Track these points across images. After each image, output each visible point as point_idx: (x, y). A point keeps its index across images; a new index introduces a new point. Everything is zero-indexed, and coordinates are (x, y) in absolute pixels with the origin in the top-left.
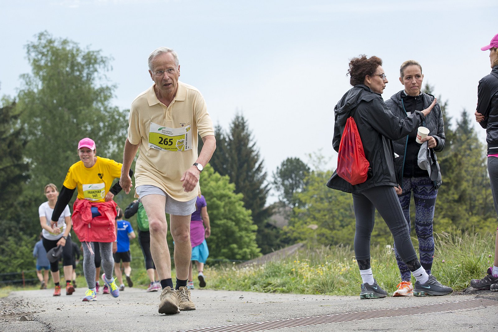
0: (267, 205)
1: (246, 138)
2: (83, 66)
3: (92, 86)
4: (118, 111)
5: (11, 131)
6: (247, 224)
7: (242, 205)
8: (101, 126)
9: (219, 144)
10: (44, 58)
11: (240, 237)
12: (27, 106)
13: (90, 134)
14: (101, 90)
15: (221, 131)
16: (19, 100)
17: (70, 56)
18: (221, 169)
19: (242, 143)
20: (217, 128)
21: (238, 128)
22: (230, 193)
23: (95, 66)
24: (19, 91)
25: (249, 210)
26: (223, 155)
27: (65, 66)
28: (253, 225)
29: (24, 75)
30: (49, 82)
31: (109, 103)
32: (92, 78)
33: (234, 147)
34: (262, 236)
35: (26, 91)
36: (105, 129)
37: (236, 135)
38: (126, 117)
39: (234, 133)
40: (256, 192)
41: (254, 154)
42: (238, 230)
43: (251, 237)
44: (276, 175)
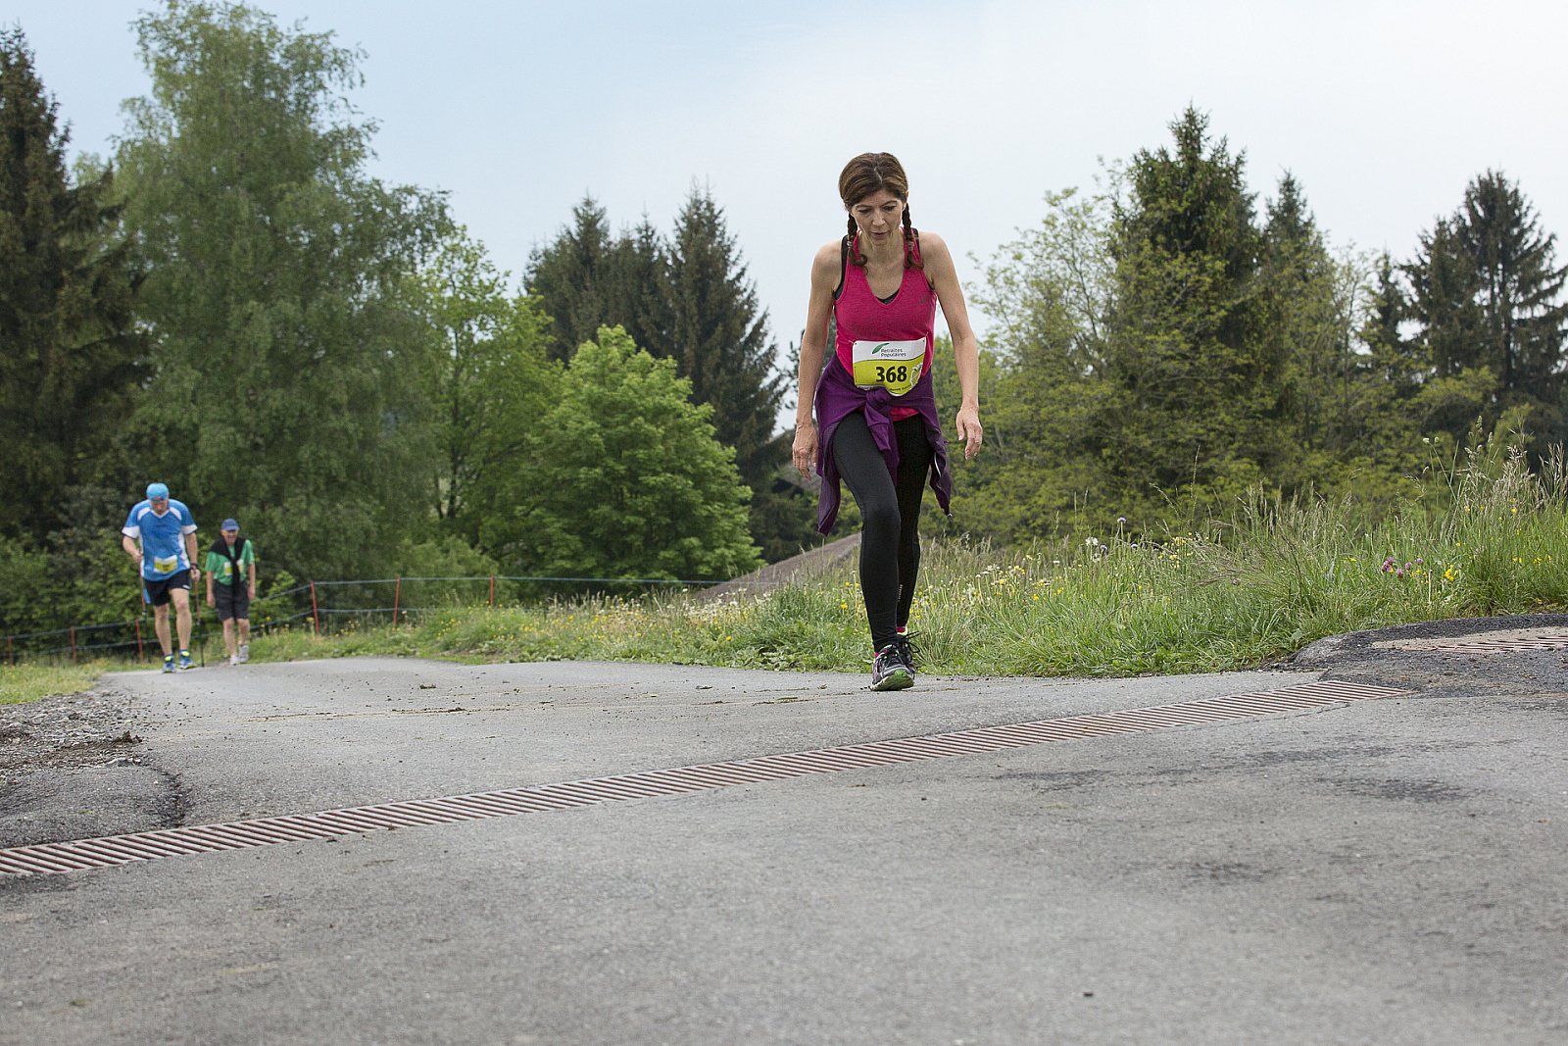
0: (777, 432)
1: (721, 258)
2: (285, 75)
3: (311, 126)
4: (381, 191)
5: (102, 250)
6: (725, 483)
7: (712, 433)
8: (337, 232)
9: (650, 275)
10: (183, 55)
11: (707, 517)
12: (141, 182)
13: (307, 253)
14: (335, 138)
15: (654, 239)
16: (121, 166)
17: (251, 48)
18: (653, 341)
19: (710, 270)
20: (644, 233)
21: (696, 232)
22: (678, 402)
23: (318, 73)
24: (118, 144)
25: (729, 446)
26: (659, 302)
27: (240, 77)
28: (740, 485)
29: (133, 101)
30: (198, 118)
31: (356, 172)
32: (310, 105)
33: (687, 280)
34: (766, 515)
35: (138, 144)
36: (346, 240)
37: (692, 250)
38: (403, 206)
39: (688, 246)
40: (748, 398)
41: (741, 298)
42: (701, 500)
43: (737, 518)
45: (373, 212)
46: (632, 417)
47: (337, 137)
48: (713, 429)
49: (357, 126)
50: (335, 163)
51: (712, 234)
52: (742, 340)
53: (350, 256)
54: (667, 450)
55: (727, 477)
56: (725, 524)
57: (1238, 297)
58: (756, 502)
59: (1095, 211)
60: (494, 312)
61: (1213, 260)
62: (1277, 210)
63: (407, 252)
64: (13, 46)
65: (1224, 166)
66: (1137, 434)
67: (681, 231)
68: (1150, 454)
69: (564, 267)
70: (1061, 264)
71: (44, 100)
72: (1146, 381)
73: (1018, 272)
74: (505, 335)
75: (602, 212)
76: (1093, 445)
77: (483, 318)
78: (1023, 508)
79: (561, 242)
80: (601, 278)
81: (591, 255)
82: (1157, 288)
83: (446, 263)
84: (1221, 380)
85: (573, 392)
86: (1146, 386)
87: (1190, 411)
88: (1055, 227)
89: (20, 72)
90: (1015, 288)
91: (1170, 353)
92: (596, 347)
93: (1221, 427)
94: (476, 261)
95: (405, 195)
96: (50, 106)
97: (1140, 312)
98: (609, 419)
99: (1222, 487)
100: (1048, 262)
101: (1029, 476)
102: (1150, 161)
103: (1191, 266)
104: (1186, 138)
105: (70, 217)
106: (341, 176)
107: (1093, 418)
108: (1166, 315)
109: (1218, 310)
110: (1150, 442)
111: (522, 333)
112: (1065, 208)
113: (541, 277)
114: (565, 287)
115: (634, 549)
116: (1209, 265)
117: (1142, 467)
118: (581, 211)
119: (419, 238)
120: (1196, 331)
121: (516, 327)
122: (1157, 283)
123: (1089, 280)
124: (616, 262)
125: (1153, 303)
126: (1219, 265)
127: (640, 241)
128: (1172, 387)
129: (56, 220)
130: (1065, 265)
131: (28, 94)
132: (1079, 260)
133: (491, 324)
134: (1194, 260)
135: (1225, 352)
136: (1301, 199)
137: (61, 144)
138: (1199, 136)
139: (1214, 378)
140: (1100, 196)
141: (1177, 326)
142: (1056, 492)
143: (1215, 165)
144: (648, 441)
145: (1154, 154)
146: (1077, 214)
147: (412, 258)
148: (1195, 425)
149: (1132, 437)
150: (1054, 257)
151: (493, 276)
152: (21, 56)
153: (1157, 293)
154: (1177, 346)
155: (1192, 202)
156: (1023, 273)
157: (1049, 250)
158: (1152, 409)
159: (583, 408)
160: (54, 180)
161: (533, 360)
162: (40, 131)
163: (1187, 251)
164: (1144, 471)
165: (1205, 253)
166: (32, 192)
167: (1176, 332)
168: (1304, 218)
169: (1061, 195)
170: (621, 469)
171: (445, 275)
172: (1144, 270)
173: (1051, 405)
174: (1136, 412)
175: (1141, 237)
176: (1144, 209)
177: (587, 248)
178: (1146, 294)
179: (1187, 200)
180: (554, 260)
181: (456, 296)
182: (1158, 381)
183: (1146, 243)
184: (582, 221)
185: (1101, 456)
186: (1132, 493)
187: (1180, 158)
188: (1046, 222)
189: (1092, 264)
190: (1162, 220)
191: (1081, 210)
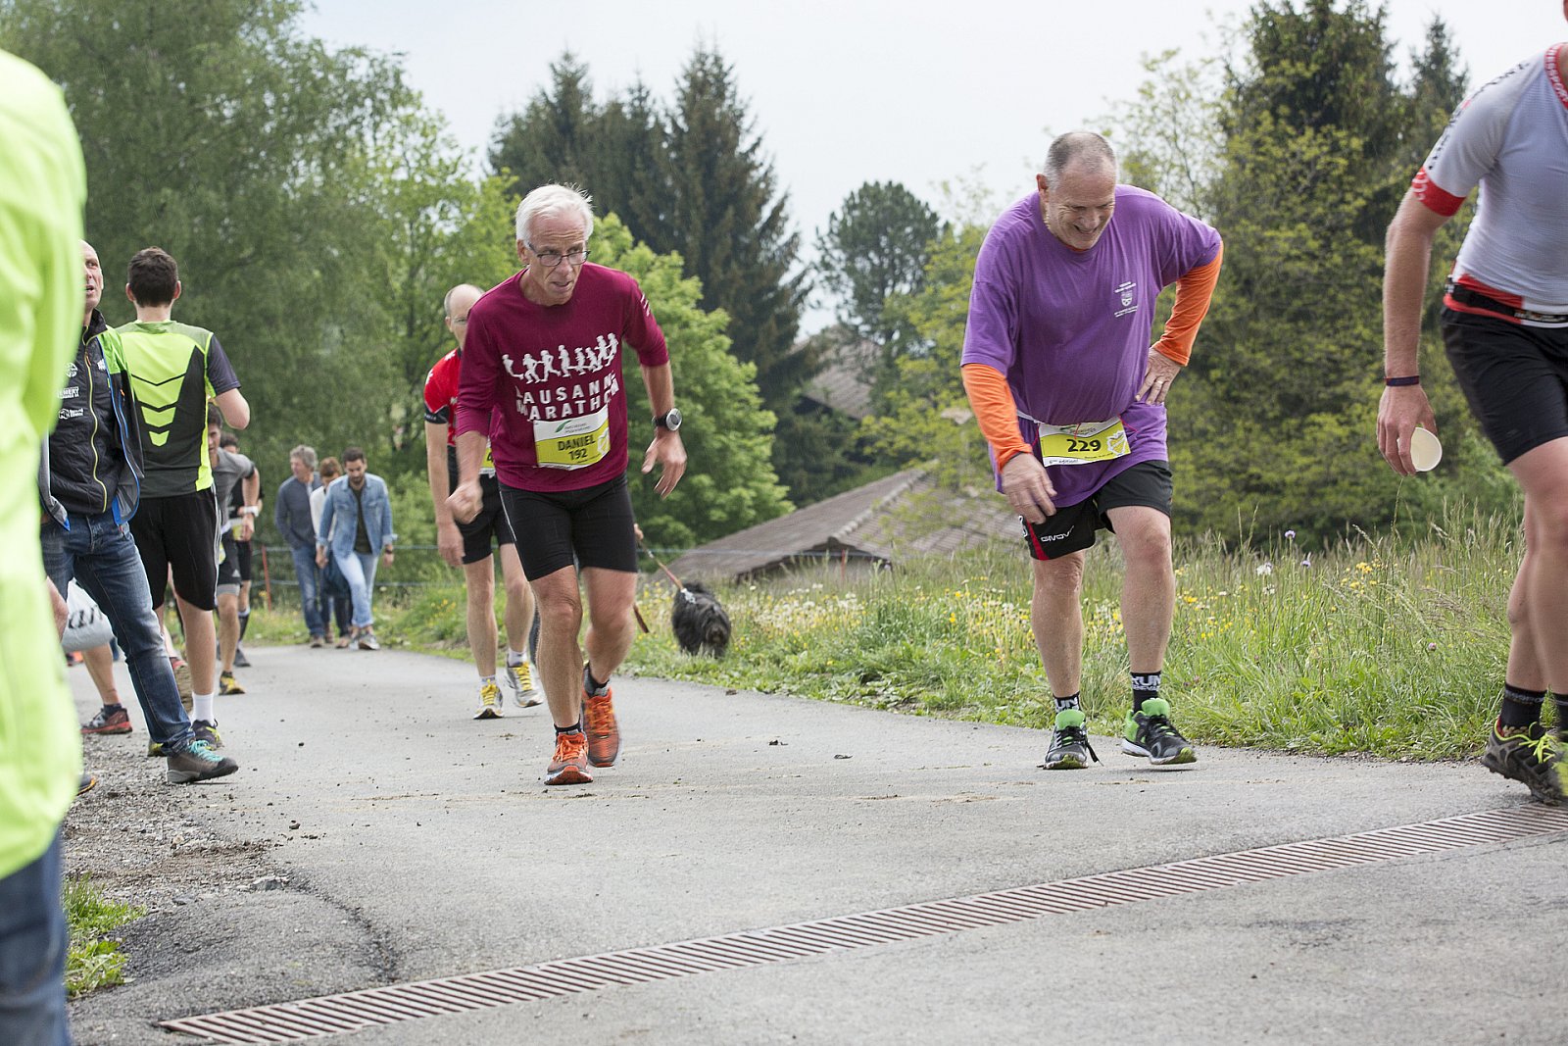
1: (732, 125)
4: (323, 52)
6: (742, 408)
7: (727, 347)
8: (268, 103)
9: (644, 145)
11: (720, 450)
13: (232, 130)
15: (649, 102)
18: (652, 229)
19: (719, 140)
20: (636, 94)
21: (702, 92)
22: (684, 308)
25: (747, 362)
26: (655, 179)
28: (761, 410)
31: (292, 29)
33: (690, 152)
34: (790, 444)
36: (280, 113)
37: (696, 116)
38: (350, 71)
39: (691, 110)
40: (765, 298)
41: (756, 174)
42: (713, 429)
43: (757, 451)
44: (826, 239)
45: (312, 78)
48: (727, 341)
50: (266, 17)
51: (721, 95)
52: (758, 226)
53: (285, 132)
55: (746, 401)
56: (743, 458)
57: (1378, 182)
58: (779, 429)
59: (1202, 77)
60: (457, 198)
61: (1349, 137)
62: (1422, 61)
63: (354, 128)
65: (1363, 20)
66: (1254, 352)
67: (683, 91)
68: (1270, 377)
69: (537, 136)
70: (1159, 142)
72: (1265, 286)
74: (470, 227)
75: (584, 69)
76: (1202, 367)
77: (444, 206)
79: (533, 106)
80: (583, 150)
81: (571, 121)
82: (1280, 172)
83: (399, 137)
84: (1358, 285)
86: (1264, 292)
87: (1319, 323)
88: (1152, 97)
91: (1294, 252)
93: (1359, 343)
94: (435, 134)
95: (352, 57)
97: (1257, 201)
99: (1359, 417)
100: (1143, 139)
102: (1271, 14)
103: (1320, 145)
106: (272, 33)
108: (1290, 204)
109: (1355, 198)
110: (1269, 361)
112: (1166, 73)
113: (510, 148)
114: (539, 160)
116: (1343, 143)
117: (1260, 393)
118: (558, 68)
119: (370, 110)
120: (1327, 223)
121: (485, 217)
122: (1279, 166)
123: (1195, 162)
124: (602, 129)
125: (1273, 190)
126: (1356, 143)
127: (632, 105)
128: (1296, 293)
130: (1165, 143)
132: (1182, 137)
133: (454, 212)
134: (1325, 136)
135: (1362, 251)
136: (1453, 47)
139: (1349, 282)
140: (1208, 58)
141: (1304, 218)
143: (1352, 18)
145: (1276, 6)
146: (1179, 81)
147: (360, 136)
148: (1326, 341)
149: (1247, 355)
150: (1152, 133)
151: (456, 153)
153: (1279, 178)
154: (1303, 243)
155: (1323, 65)
157: (1146, 124)
158: (1272, 321)
161: (506, 256)
163: (1317, 126)
164: (1262, 398)
165: (1339, 128)
167: (1302, 226)
168: (1456, 71)
169: (1160, 57)
171: (397, 152)
172: (1262, 149)
174: (1252, 324)
175: (1259, 108)
176: (1262, 74)
177: (566, 112)
178: (1266, 179)
179: (1316, 62)
180: (524, 128)
181: (411, 178)
182: (1280, 286)
183: (1266, 117)
184: (559, 80)
185: (1208, 378)
186: (1247, 424)
187: (1308, 10)
188: (1142, 91)
189: (1198, 143)
190: (1284, 87)
191: (1184, 75)
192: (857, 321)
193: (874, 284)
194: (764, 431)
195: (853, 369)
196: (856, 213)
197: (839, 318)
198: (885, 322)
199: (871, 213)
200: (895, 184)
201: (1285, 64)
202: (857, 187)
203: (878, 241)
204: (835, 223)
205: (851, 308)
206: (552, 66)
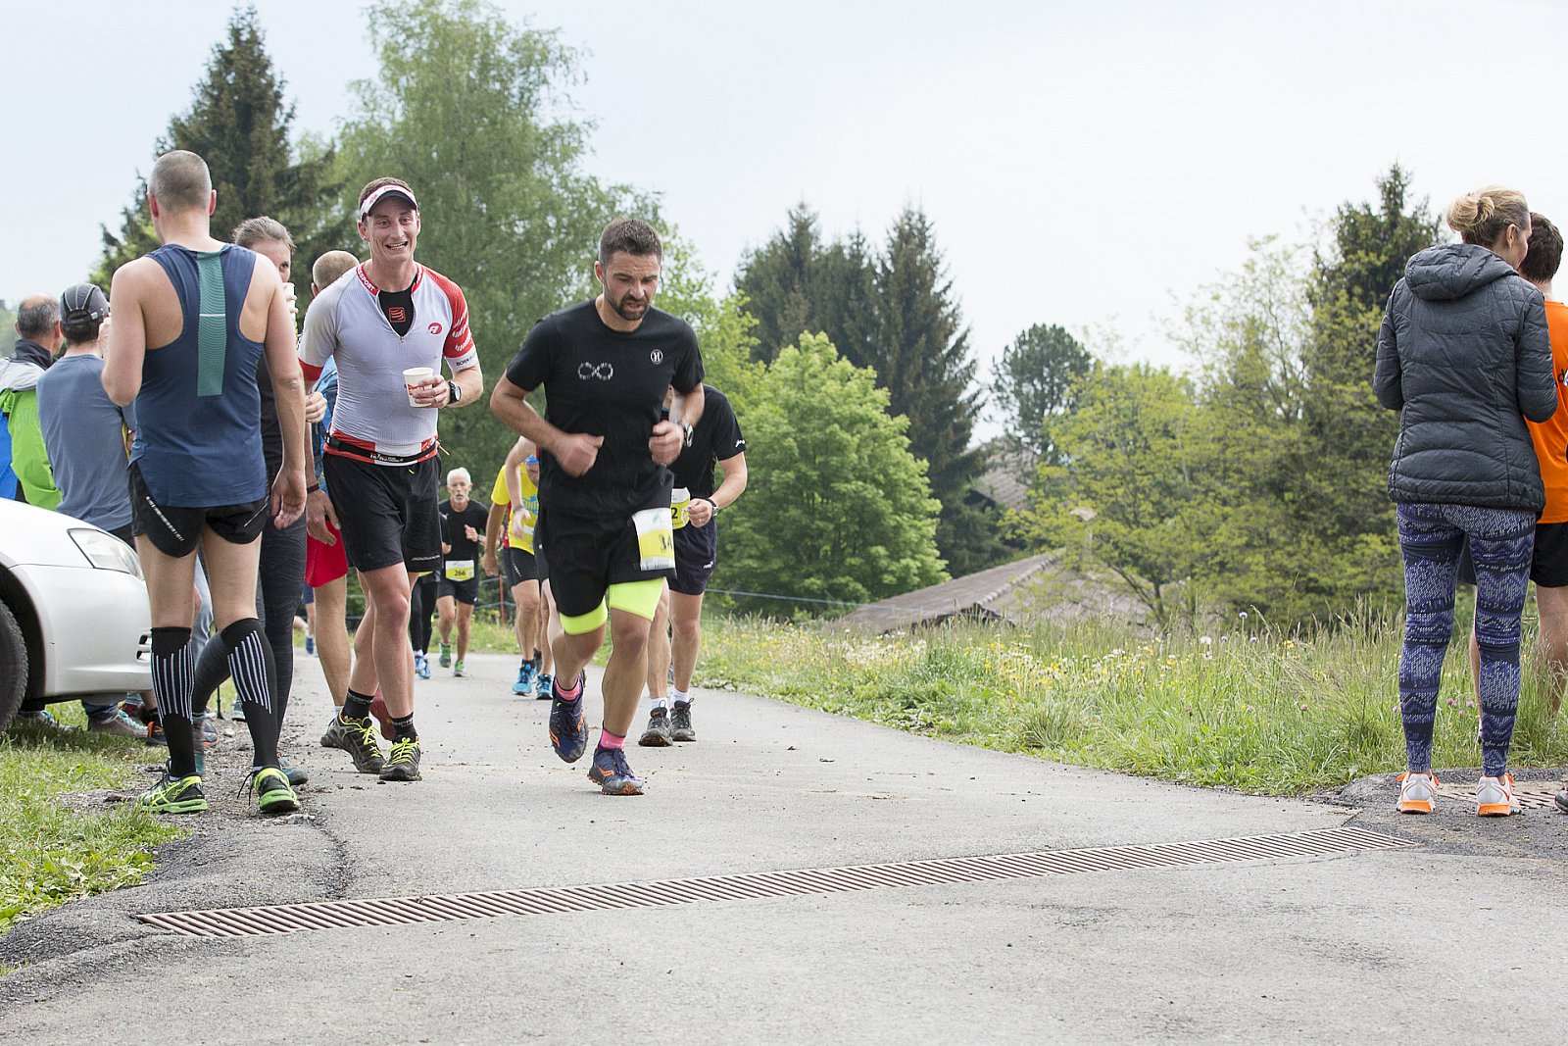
0: (972, 445)
1: (929, 270)
2: (510, 68)
3: (533, 120)
4: (597, 187)
5: (319, 225)
6: (915, 496)
7: (906, 446)
8: (551, 224)
9: (858, 281)
10: (411, 42)
11: (895, 527)
12: (362, 162)
13: (521, 244)
14: (556, 132)
15: (865, 247)
16: (344, 146)
17: (478, 40)
18: (857, 347)
19: (918, 281)
20: (855, 240)
21: (907, 242)
22: (874, 412)
23: (543, 69)
24: (343, 125)
25: (922, 459)
26: (865, 308)
27: (466, 66)
28: (930, 498)
29: (359, 83)
30: (422, 105)
31: (574, 167)
32: (533, 99)
33: (894, 288)
34: (955, 526)
35: (362, 126)
36: (560, 233)
37: (901, 261)
38: (618, 204)
39: (898, 256)
40: (946, 410)
41: (946, 311)
42: (891, 510)
43: (924, 530)
44: (1000, 366)
45: (587, 207)
46: (828, 424)
47: (558, 131)
49: (578, 122)
50: (554, 157)
51: (922, 245)
52: (944, 352)
53: (562, 248)
54: (860, 458)
55: (917, 490)
56: (913, 535)
58: (945, 514)
59: (1294, 259)
60: (700, 311)
64: (245, 23)
65: (1425, 224)
66: (1320, 481)
67: (892, 240)
68: (1332, 501)
69: (774, 267)
70: (1259, 308)
71: (272, 77)
72: (1333, 429)
73: (1215, 313)
75: (815, 217)
76: (1277, 488)
78: (1203, 544)
79: (773, 244)
80: (810, 281)
81: (802, 257)
82: (1350, 339)
85: (770, 395)
86: (1332, 434)
87: (1373, 462)
88: (1254, 271)
89: (251, 48)
90: (1211, 328)
91: (1358, 404)
92: (797, 352)
94: (686, 259)
95: (620, 192)
96: (277, 83)
97: (1331, 360)
98: (805, 425)
100: (1244, 304)
101: (1212, 512)
102: (1353, 214)
104: (1390, 193)
105: (291, 192)
106: (558, 169)
107: (1279, 461)
108: (1357, 366)
110: (1331, 489)
111: (727, 334)
113: (752, 275)
114: (773, 287)
115: (822, 553)
117: (1323, 513)
118: (794, 214)
121: (722, 328)
122: (1350, 334)
123: (1284, 326)
124: (826, 266)
125: (1345, 353)
127: (851, 248)
128: (1359, 436)
129: (277, 194)
130: (1261, 309)
131: (257, 70)
132: (1276, 305)
137: (286, 121)
138: (1401, 193)
140: (1300, 244)
142: (1237, 532)
143: (1416, 220)
144: (841, 449)
145: (1358, 207)
146: (1276, 260)
148: (1377, 476)
149: (1314, 483)
150: (1252, 300)
151: (701, 275)
152: (252, 32)
153: (1349, 344)
154: (1366, 397)
156: (1220, 313)
157: (1247, 293)
158: (1337, 457)
159: (782, 411)
160: (278, 156)
161: (735, 360)
162: (266, 106)
164: (1324, 518)
166: (255, 167)
167: (1365, 383)
169: (1261, 240)
170: (814, 474)
172: (1338, 320)
173: (1238, 445)
174: (1320, 458)
175: (1339, 287)
176: (1343, 260)
177: (797, 250)
178: (1337, 343)
179: (1386, 254)
180: (764, 260)
181: (665, 293)
182: (1345, 430)
183: (1343, 293)
184: (795, 224)
185: (1283, 500)
186: (1310, 538)
187: (1382, 212)
188: (1247, 266)
189: (1288, 310)
190: (1360, 272)
191: (1281, 258)
192: (1021, 433)
193: (1035, 405)
194: (932, 515)
195: (1014, 472)
196: (1026, 347)
197: (1006, 430)
198: (1042, 437)
199: (1037, 349)
200: (1058, 327)
201: (1361, 253)
202: (1028, 327)
203: (1042, 371)
204: (1008, 354)
205: (1016, 423)
206: (790, 213)
